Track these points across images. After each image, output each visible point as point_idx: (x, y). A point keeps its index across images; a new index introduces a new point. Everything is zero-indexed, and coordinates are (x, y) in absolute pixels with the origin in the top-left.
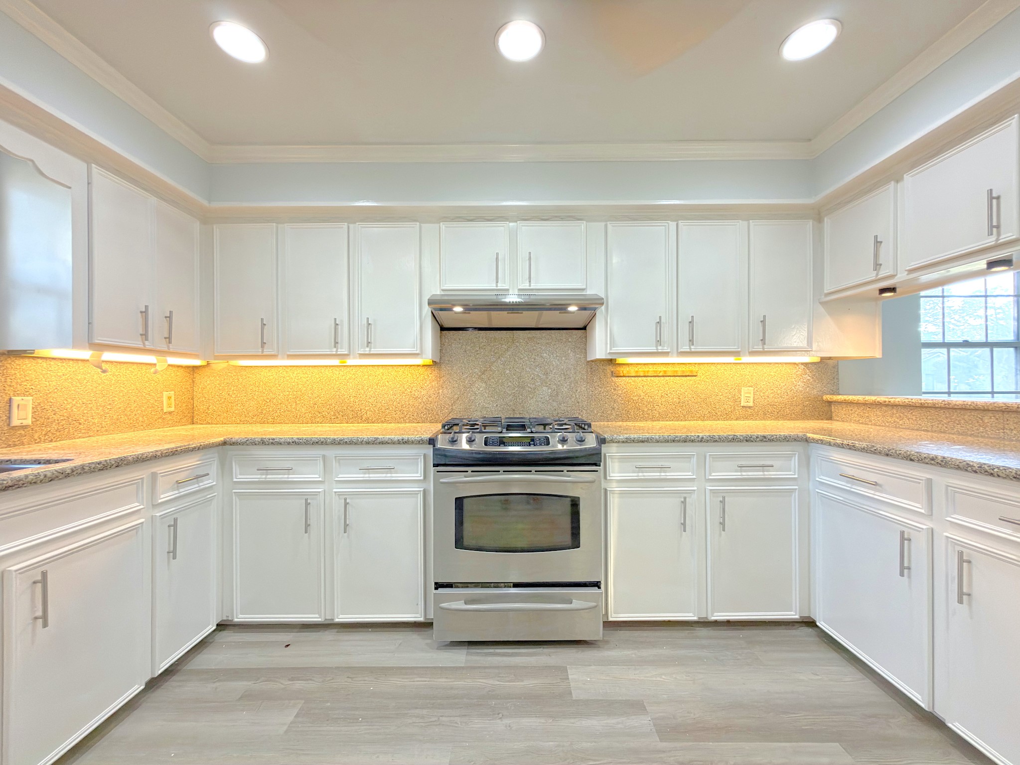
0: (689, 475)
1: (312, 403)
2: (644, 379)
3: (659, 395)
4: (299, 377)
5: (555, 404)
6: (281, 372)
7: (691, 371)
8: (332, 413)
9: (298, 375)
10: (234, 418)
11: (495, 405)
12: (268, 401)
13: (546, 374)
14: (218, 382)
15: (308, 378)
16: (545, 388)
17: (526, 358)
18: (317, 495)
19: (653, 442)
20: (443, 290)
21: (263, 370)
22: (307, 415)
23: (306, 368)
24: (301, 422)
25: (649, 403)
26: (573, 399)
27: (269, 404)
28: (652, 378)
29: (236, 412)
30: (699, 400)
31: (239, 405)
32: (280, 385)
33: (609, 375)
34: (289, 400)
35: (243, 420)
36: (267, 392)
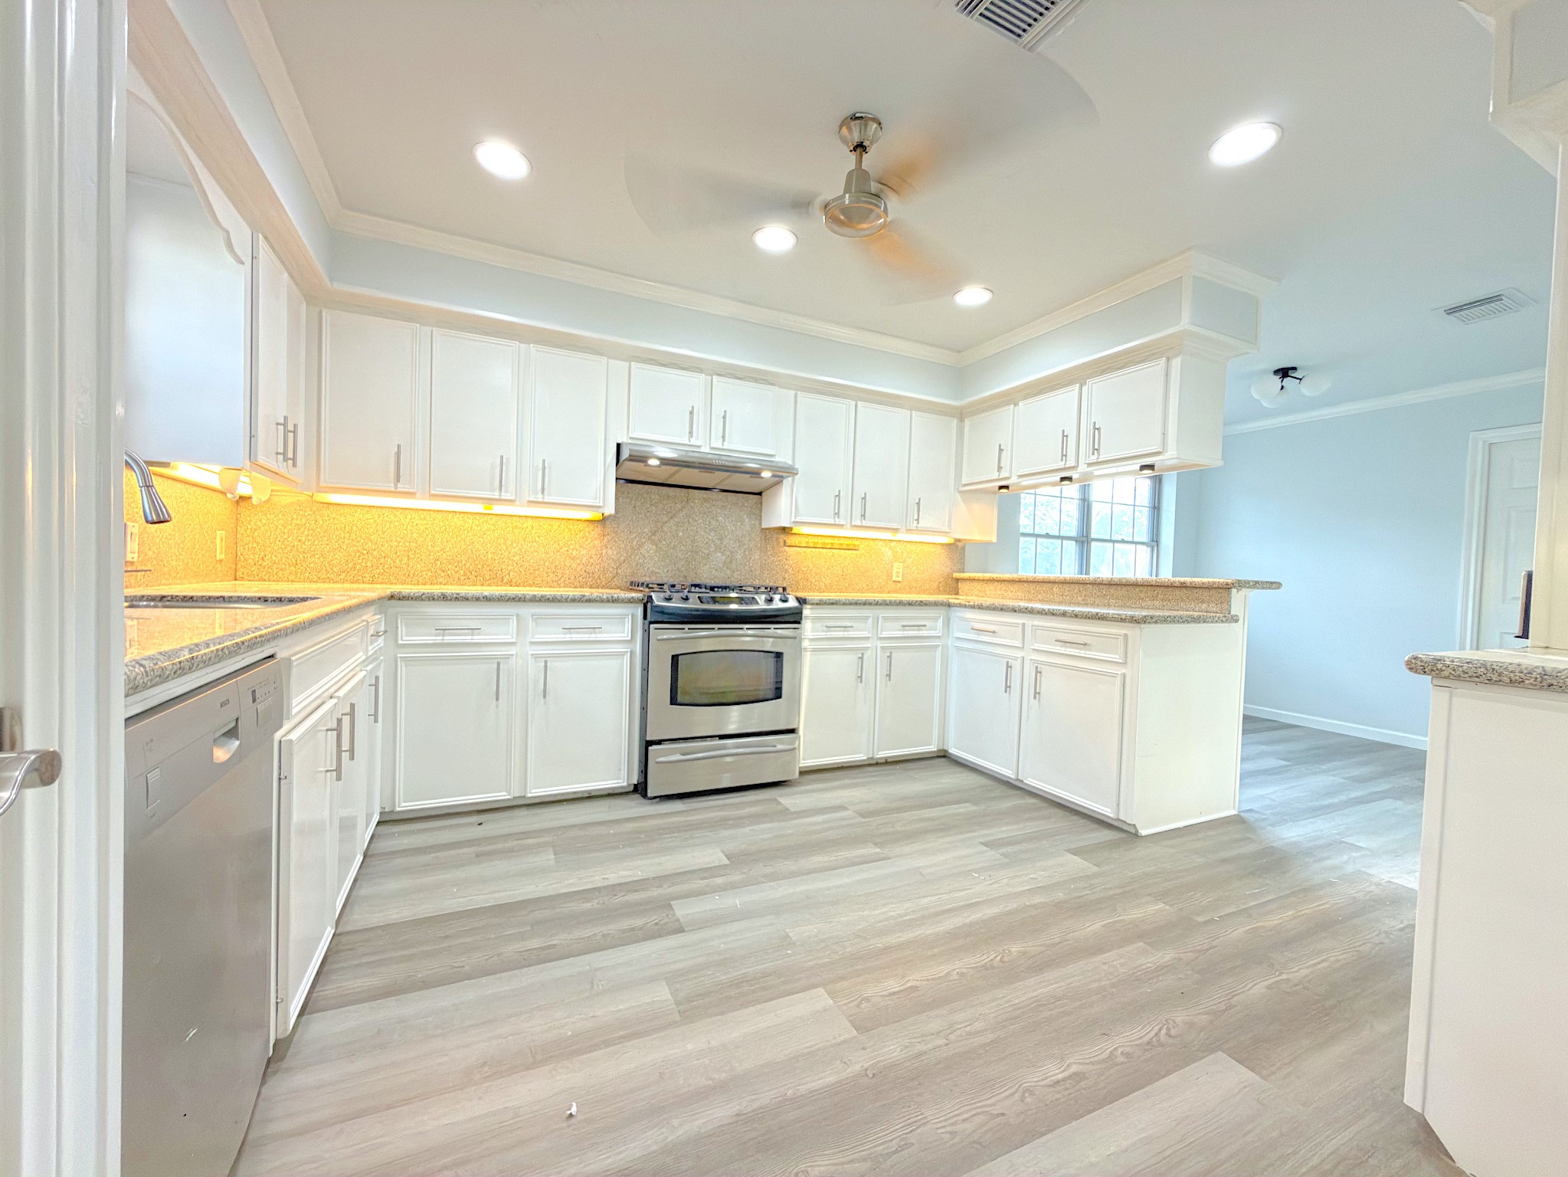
0: (865, 634)
1: (432, 558)
2: (813, 549)
3: (826, 566)
4: (415, 524)
5: (728, 572)
6: (385, 515)
7: (854, 545)
8: (462, 572)
9: (413, 520)
10: (307, 574)
11: (666, 571)
12: (365, 552)
13: (721, 539)
14: (281, 522)
15: (428, 526)
16: (719, 554)
17: (701, 521)
18: (509, 658)
19: (840, 605)
20: (631, 438)
21: (358, 510)
22: (424, 573)
23: (425, 512)
24: (416, 582)
25: (816, 574)
26: (747, 568)
27: (366, 557)
28: (821, 550)
29: (312, 565)
30: (860, 574)
31: (317, 556)
32: (383, 532)
33: (782, 544)
34: (398, 554)
35: (323, 577)
36: (362, 541)
